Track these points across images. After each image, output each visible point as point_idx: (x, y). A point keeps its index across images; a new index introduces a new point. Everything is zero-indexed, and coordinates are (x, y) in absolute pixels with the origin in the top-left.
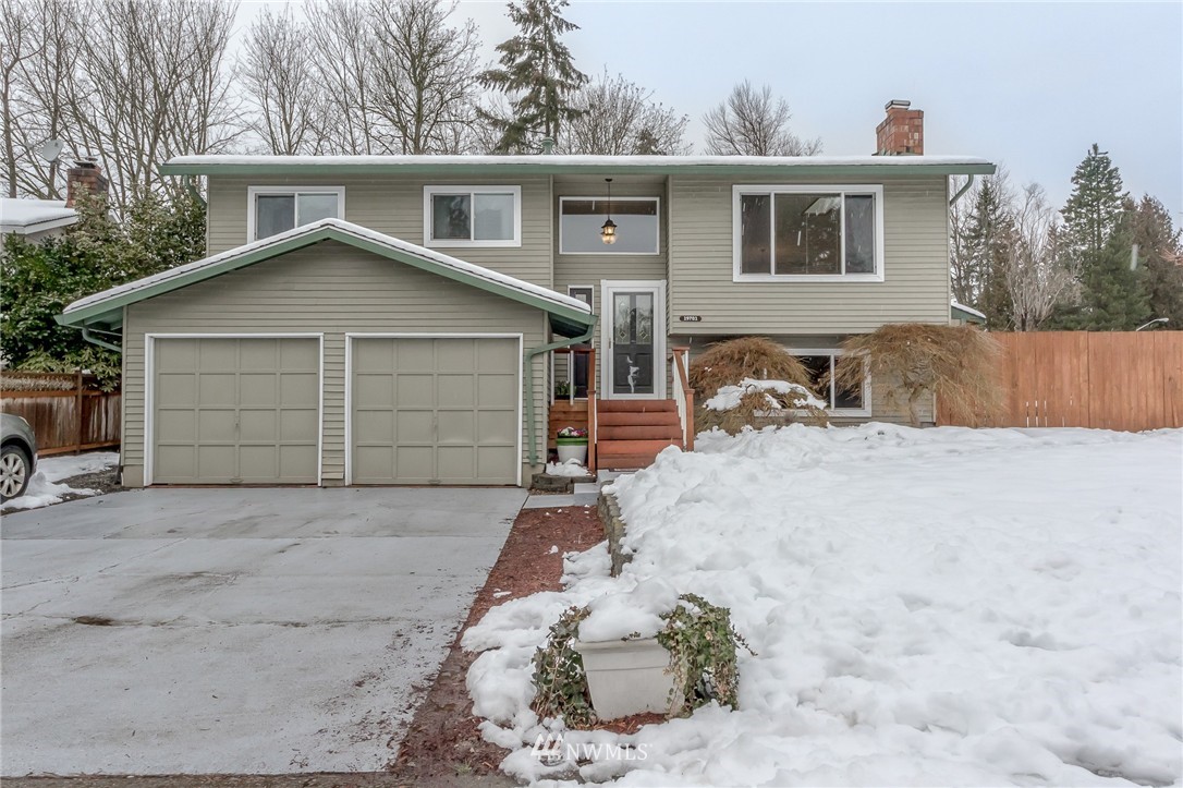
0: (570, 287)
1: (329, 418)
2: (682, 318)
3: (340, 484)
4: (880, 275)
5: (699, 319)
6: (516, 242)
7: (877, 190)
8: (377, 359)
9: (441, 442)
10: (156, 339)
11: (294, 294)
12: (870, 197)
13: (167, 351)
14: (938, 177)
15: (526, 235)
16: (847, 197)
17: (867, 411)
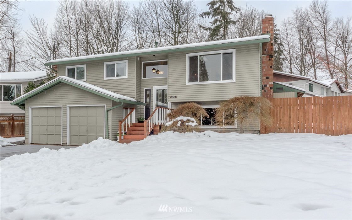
0: (145, 88)
1: (64, 128)
2: (171, 97)
3: (66, 145)
4: (234, 80)
5: (176, 97)
6: (126, 77)
7: (234, 51)
8: (75, 112)
9: (89, 135)
10: (32, 108)
11: (57, 96)
12: (232, 53)
13: (34, 110)
14: (256, 44)
15: (129, 74)
16: (223, 54)
17: (235, 126)
